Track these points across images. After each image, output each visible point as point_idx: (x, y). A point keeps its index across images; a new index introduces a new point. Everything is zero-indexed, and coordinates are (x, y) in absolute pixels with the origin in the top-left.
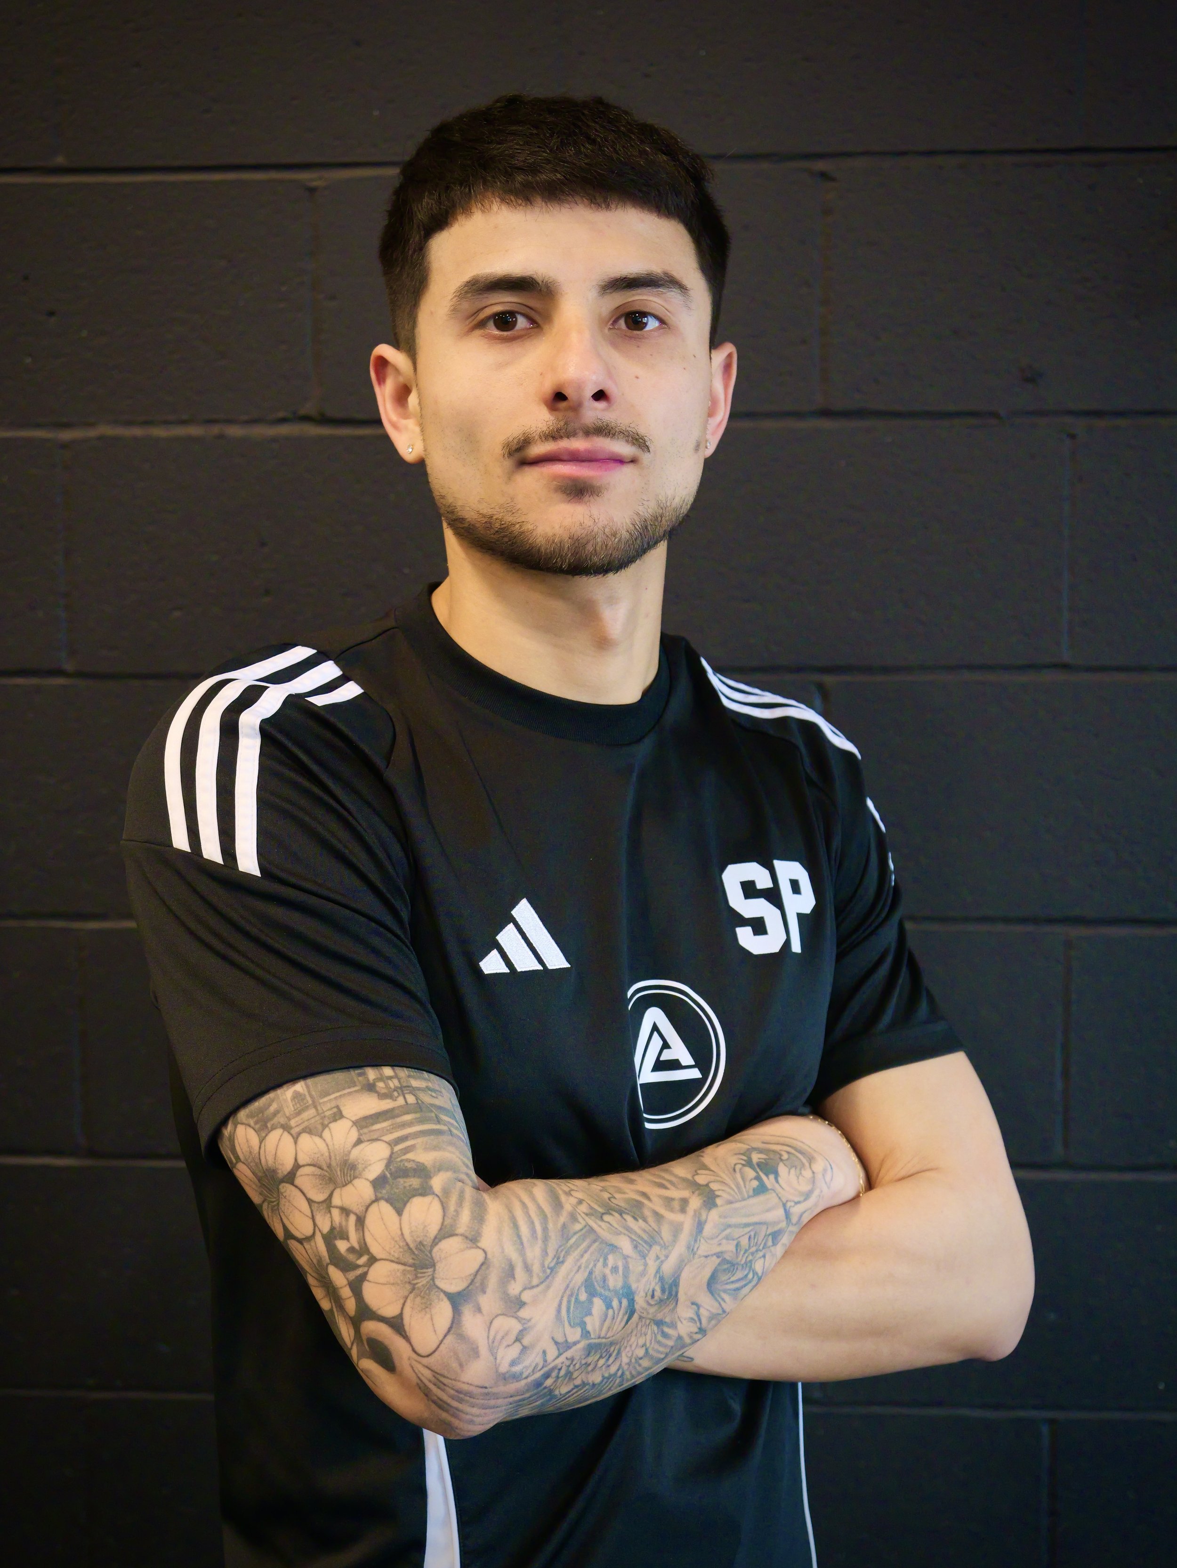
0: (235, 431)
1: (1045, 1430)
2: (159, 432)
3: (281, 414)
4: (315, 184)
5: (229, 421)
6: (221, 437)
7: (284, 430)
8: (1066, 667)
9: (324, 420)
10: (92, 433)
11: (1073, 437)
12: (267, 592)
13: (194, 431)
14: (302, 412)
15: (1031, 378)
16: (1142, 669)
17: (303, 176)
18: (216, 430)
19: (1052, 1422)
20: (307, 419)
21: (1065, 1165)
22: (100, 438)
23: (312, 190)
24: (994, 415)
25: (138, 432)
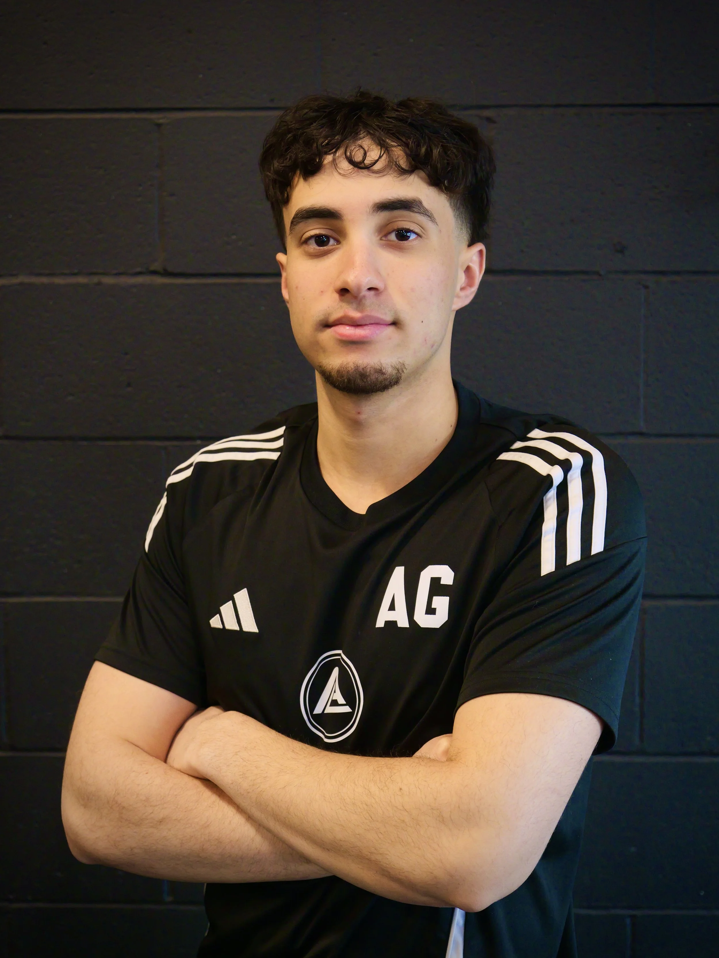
0: (108, 280)
1: (628, 921)
2: (58, 281)
3: (139, 269)
4: (161, 121)
5: (105, 274)
6: (99, 284)
7: (140, 280)
8: (641, 434)
9: (166, 273)
10: (15, 281)
11: (646, 287)
12: (129, 385)
13: (81, 280)
14: (152, 268)
15: (621, 249)
16: (692, 435)
17: (154, 116)
18: (95, 279)
19: (632, 917)
20: (154, 273)
21: (642, 752)
22: (21, 284)
23: (159, 125)
24: (597, 273)
25: (45, 280)
